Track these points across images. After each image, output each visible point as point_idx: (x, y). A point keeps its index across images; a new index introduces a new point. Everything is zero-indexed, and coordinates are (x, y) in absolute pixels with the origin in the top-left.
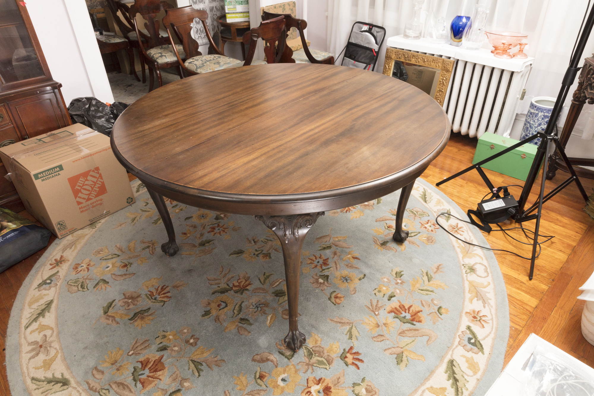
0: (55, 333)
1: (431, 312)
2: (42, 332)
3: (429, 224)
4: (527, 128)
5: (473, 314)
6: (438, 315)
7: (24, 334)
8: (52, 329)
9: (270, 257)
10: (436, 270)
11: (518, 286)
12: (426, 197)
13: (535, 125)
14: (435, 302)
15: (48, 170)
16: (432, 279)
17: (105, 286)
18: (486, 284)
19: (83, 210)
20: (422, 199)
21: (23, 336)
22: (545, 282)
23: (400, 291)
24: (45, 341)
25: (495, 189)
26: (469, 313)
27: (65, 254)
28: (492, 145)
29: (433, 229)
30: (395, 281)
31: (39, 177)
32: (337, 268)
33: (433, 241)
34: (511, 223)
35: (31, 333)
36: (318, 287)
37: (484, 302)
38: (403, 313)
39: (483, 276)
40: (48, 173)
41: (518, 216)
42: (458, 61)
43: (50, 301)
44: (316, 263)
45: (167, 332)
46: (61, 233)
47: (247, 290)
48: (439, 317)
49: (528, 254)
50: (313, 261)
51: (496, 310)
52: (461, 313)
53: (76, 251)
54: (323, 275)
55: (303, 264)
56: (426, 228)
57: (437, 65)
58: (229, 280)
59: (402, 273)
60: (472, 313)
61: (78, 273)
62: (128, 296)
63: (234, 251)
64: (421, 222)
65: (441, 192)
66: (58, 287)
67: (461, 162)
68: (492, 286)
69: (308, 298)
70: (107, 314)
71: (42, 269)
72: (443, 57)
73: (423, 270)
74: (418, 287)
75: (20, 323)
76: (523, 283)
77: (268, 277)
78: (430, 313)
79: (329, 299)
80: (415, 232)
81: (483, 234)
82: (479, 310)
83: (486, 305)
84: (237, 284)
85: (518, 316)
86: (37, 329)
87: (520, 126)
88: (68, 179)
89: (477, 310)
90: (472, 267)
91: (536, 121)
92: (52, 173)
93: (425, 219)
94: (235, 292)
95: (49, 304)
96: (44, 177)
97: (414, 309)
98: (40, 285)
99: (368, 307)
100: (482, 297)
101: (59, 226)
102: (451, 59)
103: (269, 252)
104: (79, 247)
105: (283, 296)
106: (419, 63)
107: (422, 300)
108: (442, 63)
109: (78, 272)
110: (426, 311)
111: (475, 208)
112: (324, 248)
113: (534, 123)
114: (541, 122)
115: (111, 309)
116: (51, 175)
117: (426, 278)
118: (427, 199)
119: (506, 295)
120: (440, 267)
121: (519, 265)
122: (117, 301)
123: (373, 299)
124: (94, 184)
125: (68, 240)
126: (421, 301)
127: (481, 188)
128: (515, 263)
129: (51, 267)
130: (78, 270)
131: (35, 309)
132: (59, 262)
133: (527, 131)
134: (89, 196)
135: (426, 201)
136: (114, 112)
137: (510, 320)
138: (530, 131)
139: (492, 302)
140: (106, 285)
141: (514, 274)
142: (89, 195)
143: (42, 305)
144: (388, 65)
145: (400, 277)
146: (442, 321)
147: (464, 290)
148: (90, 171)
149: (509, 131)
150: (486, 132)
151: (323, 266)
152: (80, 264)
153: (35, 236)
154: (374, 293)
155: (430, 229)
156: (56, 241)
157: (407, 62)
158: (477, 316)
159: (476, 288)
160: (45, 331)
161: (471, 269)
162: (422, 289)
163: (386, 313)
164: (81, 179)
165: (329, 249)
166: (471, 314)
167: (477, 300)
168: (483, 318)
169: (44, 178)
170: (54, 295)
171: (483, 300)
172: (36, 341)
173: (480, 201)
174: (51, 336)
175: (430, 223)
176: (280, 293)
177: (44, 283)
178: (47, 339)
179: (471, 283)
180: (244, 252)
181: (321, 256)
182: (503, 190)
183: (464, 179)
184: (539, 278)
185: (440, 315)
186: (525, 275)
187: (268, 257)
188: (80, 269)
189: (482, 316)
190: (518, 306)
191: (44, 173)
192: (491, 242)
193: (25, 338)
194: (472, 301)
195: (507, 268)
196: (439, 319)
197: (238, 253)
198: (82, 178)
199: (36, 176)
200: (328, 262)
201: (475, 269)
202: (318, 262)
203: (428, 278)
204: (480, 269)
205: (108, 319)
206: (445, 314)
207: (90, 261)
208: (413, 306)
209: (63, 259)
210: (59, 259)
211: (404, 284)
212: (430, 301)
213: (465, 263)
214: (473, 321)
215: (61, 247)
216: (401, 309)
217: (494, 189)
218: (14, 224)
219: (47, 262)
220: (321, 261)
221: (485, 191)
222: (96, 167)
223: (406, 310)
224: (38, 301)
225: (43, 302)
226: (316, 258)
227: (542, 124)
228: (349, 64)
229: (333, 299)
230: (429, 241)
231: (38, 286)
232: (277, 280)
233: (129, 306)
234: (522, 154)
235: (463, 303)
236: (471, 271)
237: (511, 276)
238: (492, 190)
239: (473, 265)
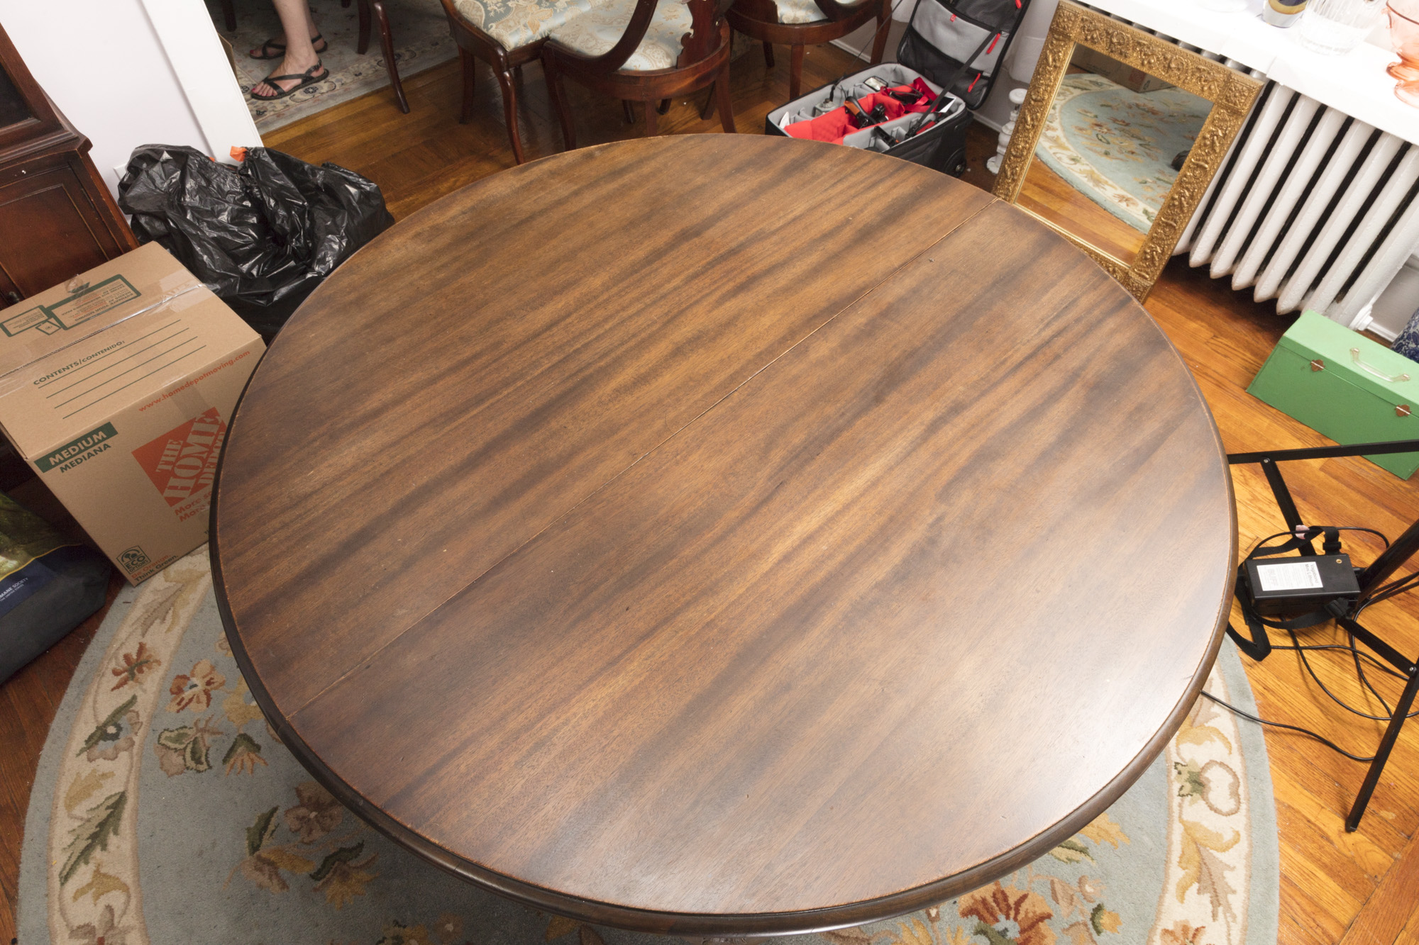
0: (134, 902)
1: (1074, 922)
2: (102, 897)
5: (1182, 938)
6: (1091, 934)
7: (60, 899)
8: (125, 888)
11: (1311, 847)
14: (1088, 889)
15: (75, 443)
17: (252, 760)
18: (1228, 836)
19: (186, 515)
21: (57, 906)
22: (1385, 842)
24: (111, 926)
25: (1304, 527)
26: (1171, 933)
27: (149, 641)
31: (53, 464)
35: (75, 898)
37: (1216, 902)
38: (1002, 917)
39: (1225, 809)
40: (74, 450)
42: (1271, 85)
43: (117, 797)
45: (405, 927)
46: (136, 573)
48: (1093, 941)
49: (1355, 739)
51: (1245, 929)
52: (1152, 930)
53: (177, 630)
57: (1206, 88)
60: (1179, 933)
61: (183, 708)
62: (310, 798)
66: (136, 747)
68: (1243, 846)
70: (257, 853)
71: (95, 687)
72: (1229, 64)
75: (48, 862)
76: (1328, 839)
78: (1072, 926)
81: (1246, 664)
82: (1199, 926)
83: (1220, 910)
86: (90, 886)
88: (134, 453)
89: (1194, 925)
90: (1199, 774)
92: (86, 448)
95: (117, 805)
96: (66, 460)
97: (1031, 909)
98: (92, 741)
100: (1213, 883)
101: (126, 560)
102: (1254, 75)
104: (185, 613)
106: (1151, 68)
107: (1056, 880)
108: (1222, 84)
109: (183, 703)
110: (1062, 912)
115: (266, 836)
116: (85, 454)
119: (1278, 877)
121: (1326, 776)
122: (280, 812)
124: (205, 449)
125: (156, 591)
126: (1052, 883)
129: (116, 680)
130: (183, 699)
131: (82, 819)
132: (136, 666)
134: (197, 481)
139: (1237, 902)
140: (252, 756)
141: (1307, 804)
142: (198, 477)
143: (98, 807)
144: (1054, 54)
147: (1168, 853)
148: (191, 422)
152: (188, 679)
153: (67, 585)
156: (125, 595)
157: (1116, 57)
159: (1202, 849)
160: (110, 894)
161: (1195, 782)
163: (958, 913)
164: (169, 446)
166: (1177, 938)
167: (1199, 892)
169: (67, 463)
170: (128, 777)
171: (1215, 891)
172: (88, 925)
174: (124, 913)
177: (100, 735)
178: (116, 921)
179: (1188, 829)
182: (1324, 535)
184: (1374, 828)
185: (1095, 935)
186: (1336, 813)
188: (188, 694)
190: (1304, 916)
191: (63, 453)
192: (1260, 688)
193: (63, 912)
194: (1184, 893)
195: (1293, 782)
198: (171, 443)
199: (44, 462)
201: (1205, 782)
204: (1218, 781)
205: (261, 870)
206: (1108, 932)
207: (213, 668)
208: (1029, 897)
209: (144, 656)
210: (135, 657)
212: (1075, 885)
213: (1183, 759)
215: (137, 612)
216: (998, 905)
217: (1299, 527)
219: (106, 662)
222: (206, 409)
223: (1009, 907)
224: (90, 795)
225: (100, 796)
228: (935, 18)
231: (87, 742)
233: (310, 832)
234: (1401, 404)
235: (1160, 897)
236: (1194, 791)
237: (1298, 812)
238: (1295, 527)
239: (1203, 768)
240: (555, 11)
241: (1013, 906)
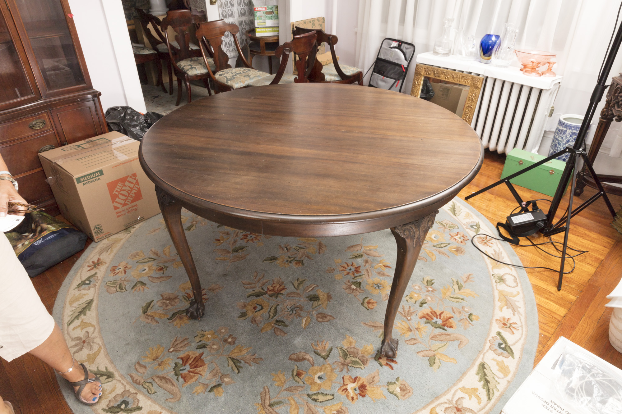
0: (97, 330)
1: (462, 318)
2: (84, 329)
3: (459, 236)
4: (556, 145)
5: (503, 321)
6: (469, 322)
7: (67, 330)
8: (93, 326)
9: (303, 264)
10: (466, 279)
11: (546, 296)
12: (455, 210)
13: (563, 142)
14: (466, 309)
15: (89, 175)
16: (463, 288)
17: (143, 288)
18: (515, 293)
19: (119, 215)
20: (452, 212)
21: (66, 332)
22: (573, 293)
23: (431, 298)
24: (88, 337)
25: (524, 203)
26: (499, 320)
27: (102, 257)
28: (521, 161)
29: (463, 241)
30: (426, 289)
31: (81, 181)
32: (368, 275)
33: (462, 252)
34: (539, 237)
35: (73, 330)
36: (351, 293)
37: (514, 310)
38: (435, 318)
39: (513, 285)
40: (89, 177)
41: (546, 230)
42: (487, 78)
43: (90, 301)
44: (348, 270)
45: (205, 331)
46: (98, 236)
47: (281, 294)
48: (470, 323)
49: (556, 266)
50: (346, 268)
51: (526, 318)
52: (491, 320)
53: (113, 254)
54: (355, 282)
55: (335, 271)
56: (455, 239)
57: (466, 82)
58: (264, 285)
59: (433, 281)
60: (502, 320)
61: (116, 275)
62: (166, 297)
63: (267, 258)
64: (451, 234)
65: (469, 205)
66: (97, 287)
67: (489, 177)
68: (521, 295)
69: (341, 303)
70: (146, 313)
71: (81, 271)
72: (472, 74)
73: (453, 279)
74: (449, 295)
75: (62, 320)
76: (552, 293)
77: (302, 282)
78: (461, 320)
79: (362, 304)
80: (445, 243)
81: (512, 246)
82: (509, 318)
83: (516, 313)
84: (271, 288)
85: (547, 324)
86: (79, 326)
87: (548, 143)
88: (107, 184)
89: (507, 317)
90: (501, 277)
91: (564, 138)
92: (93, 178)
93: (455, 231)
94: (269, 296)
95: (90, 303)
96: (86, 181)
97: (445, 315)
98: (79, 286)
99: (400, 313)
100: (512, 306)
101: (96, 229)
102: (481, 76)
103: (301, 259)
104: (115, 250)
105: (317, 300)
106: (448, 79)
108: (471, 80)
109: (116, 273)
110: (457, 316)
111: (504, 222)
112: (356, 257)
113: (562, 140)
114: (569, 139)
115: (149, 309)
116: (92, 180)
117: (456, 287)
118: (456, 213)
119: (536, 304)
120: (470, 276)
121: (547, 276)
122: (155, 302)
123: (405, 305)
124: (130, 189)
125: (104, 244)
126: (452, 308)
127: (509, 203)
128: (544, 275)
129: (89, 268)
130: (115, 272)
131: (76, 307)
132: (96, 264)
133: (555, 147)
134: (125, 202)
135: (455, 214)
136: (148, 121)
137: (539, 328)
138: (558, 148)
139: (522, 310)
140: (143, 287)
141: (542, 285)
142: (126, 200)
143: (82, 303)
144: (417, 81)
145: (431, 285)
146: (473, 327)
147: (494, 298)
148: (127, 177)
149: (537, 148)
150: (515, 148)
151: (355, 273)
152: (117, 267)
153: (73, 239)
154: (406, 299)
155: (460, 240)
156: (93, 244)
157: (437, 78)
158: (507, 323)
159: (506, 297)
160: (87, 328)
161: (501, 279)
162: (453, 297)
163: (418, 318)
164: (119, 184)
165: (360, 257)
166: (501, 322)
167: (507, 308)
168: (513, 326)
169: (86, 182)
170: (94, 295)
171: (513, 308)
172: (79, 337)
173: (509, 215)
174: (93, 333)
175: (460, 234)
176: (314, 298)
177: (83, 283)
178: (90, 335)
179: (501, 292)
180: (277, 258)
181: (353, 264)
182: (531, 204)
183: (492, 193)
184: (568, 289)
185: (470, 322)
186: (553, 286)
187: (301, 264)
188: (117, 271)
189: (512, 323)
190: (547, 314)
191: (85, 177)
192: (520, 255)
193: (68, 334)
194: (502, 309)
195: (537, 279)
196: (470, 325)
197: (271, 260)
198: (120, 183)
199: (79, 180)
200: (360, 269)
201: (504, 279)
202: (350, 270)
203: (458, 286)
204: (509, 280)
205: (147, 318)
206: (475, 321)
207: (127, 264)
208: (444, 312)
209: (100, 262)
210: (96, 262)
211: (434, 291)
212: (461, 308)
213: (495, 273)
214: (503, 327)
215: (97, 250)
216: (433, 315)
217: (522, 203)
218: (53, 227)
219: (85, 264)
220: (353, 269)
221: (514, 205)
222: (133, 173)
223: (437, 316)
224: (79, 300)
225: (83, 301)
226: (348, 266)
227: (571, 140)
228: (377, 79)
229: (366, 305)
230: (459, 252)
231: (77, 286)
232: (311, 286)
233: (167, 306)
234: (551, 170)
235: (493, 310)
236: (500, 281)
237: (540, 287)
238: (521, 204)
239: (503, 275)
240: (250, 78)
241: (439, 315)
